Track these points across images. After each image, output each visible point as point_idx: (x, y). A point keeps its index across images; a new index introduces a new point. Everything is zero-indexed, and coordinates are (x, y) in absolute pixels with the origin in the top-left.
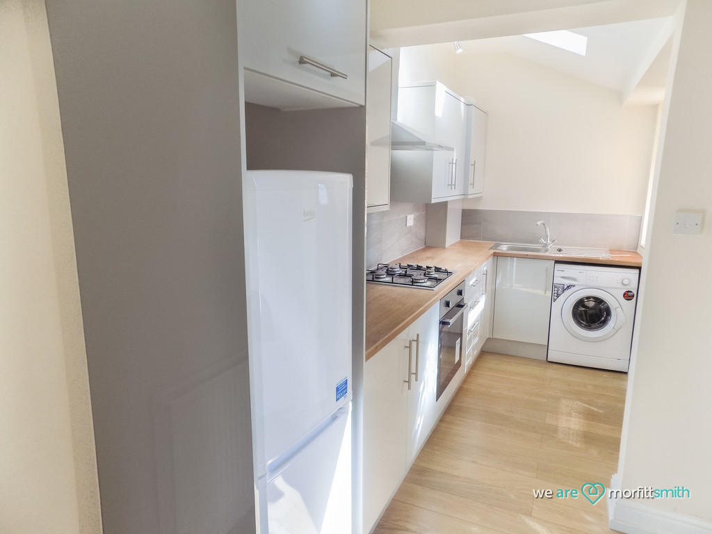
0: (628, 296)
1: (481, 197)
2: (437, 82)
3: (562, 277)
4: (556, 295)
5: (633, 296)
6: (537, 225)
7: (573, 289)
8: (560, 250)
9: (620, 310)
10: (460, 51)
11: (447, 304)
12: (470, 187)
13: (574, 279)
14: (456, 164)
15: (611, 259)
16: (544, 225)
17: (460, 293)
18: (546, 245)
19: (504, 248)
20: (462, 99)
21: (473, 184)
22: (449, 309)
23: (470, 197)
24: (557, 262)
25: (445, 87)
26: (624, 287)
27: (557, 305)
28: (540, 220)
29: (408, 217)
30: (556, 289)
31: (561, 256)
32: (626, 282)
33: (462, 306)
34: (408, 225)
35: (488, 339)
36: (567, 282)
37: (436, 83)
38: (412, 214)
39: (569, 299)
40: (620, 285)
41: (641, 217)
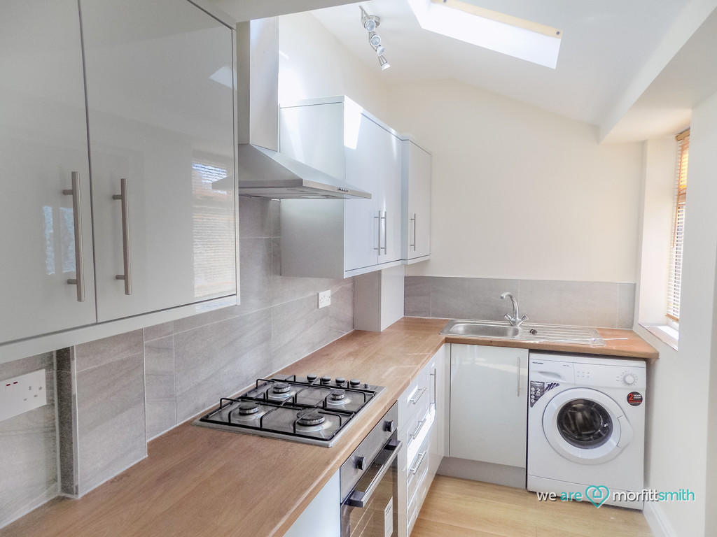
0: (633, 399)
1: (428, 260)
2: (346, 98)
3: (541, 372)
4: (533, 397)
5: (641, 400)
6: (502, 298)
7: (555, 390)
8: (533, 332)
9: (625, 420)
10: (387, 66)
11: (359, 464)
12: (410, 249)
13: (558, 376)
14: (385, 218)
15: (605, 346)
16: (511, 297)
17: (387, 427)
18: (513, 324)
19: (460, 329)
20: (393, 131)
21: (414, 245)
22: (360, 472)
23: (410, 262)
24: (534, 350)
25: (362, 108)
26: (627, 387)
27: (536, 411)
28: (506, 291)
29: (321, 294)
30: (533, 389)
31: (537, 342)
32: (629, 380)
33: (393, 448)
34: (320, 307)
35: (444, 457)
36: (549, 380)
37: (343, 98)
38: (328, 289)
39: (553, 403)
40: (621, 385)
41: (635, 284)
